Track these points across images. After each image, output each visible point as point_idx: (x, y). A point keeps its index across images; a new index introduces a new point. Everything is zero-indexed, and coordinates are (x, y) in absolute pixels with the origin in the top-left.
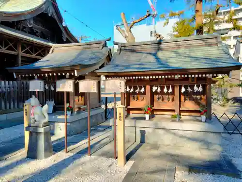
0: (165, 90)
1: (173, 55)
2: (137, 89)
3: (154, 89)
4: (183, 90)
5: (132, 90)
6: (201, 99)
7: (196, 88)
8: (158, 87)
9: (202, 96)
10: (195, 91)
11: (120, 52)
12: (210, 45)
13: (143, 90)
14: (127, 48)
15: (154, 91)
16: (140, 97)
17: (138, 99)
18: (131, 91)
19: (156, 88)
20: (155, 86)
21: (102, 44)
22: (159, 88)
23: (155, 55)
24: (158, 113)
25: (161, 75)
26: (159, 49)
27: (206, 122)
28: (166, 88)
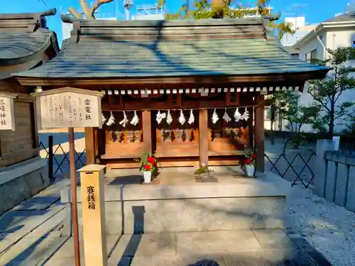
0: (182, 119)
1: (189, 50)
2: (123, 118)
3: (160, 117)
4: (215, 118)
5: (111, 121)
6: (240, 134)
7: (237, 114)
8: (167, 113)
9: (242, 128)
10: (237, 121)
11: (78, 38)
12: (252, 36)
13: (135, 120)
14: (93, 31)
15: (159, 121)
16: (128, 135)
17: (122, 138)
18: (108, 124)
19: (163, 115)
20: (162, 112)
21: (34, 21)
22: (169, 115)
23: (153, 48)
24: (163, 164)
25: (177, 87)
26: (160, 38)
27: (255, 176)
28: (182, 114)
